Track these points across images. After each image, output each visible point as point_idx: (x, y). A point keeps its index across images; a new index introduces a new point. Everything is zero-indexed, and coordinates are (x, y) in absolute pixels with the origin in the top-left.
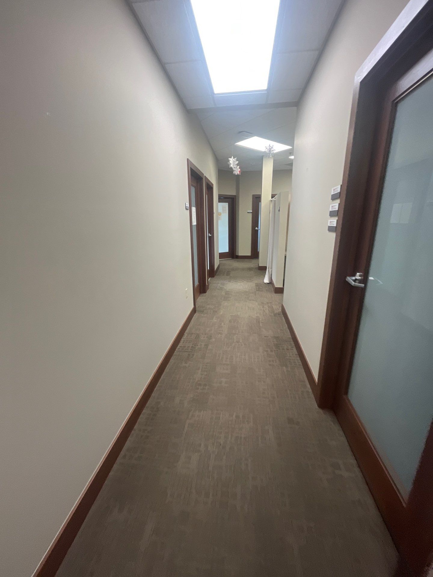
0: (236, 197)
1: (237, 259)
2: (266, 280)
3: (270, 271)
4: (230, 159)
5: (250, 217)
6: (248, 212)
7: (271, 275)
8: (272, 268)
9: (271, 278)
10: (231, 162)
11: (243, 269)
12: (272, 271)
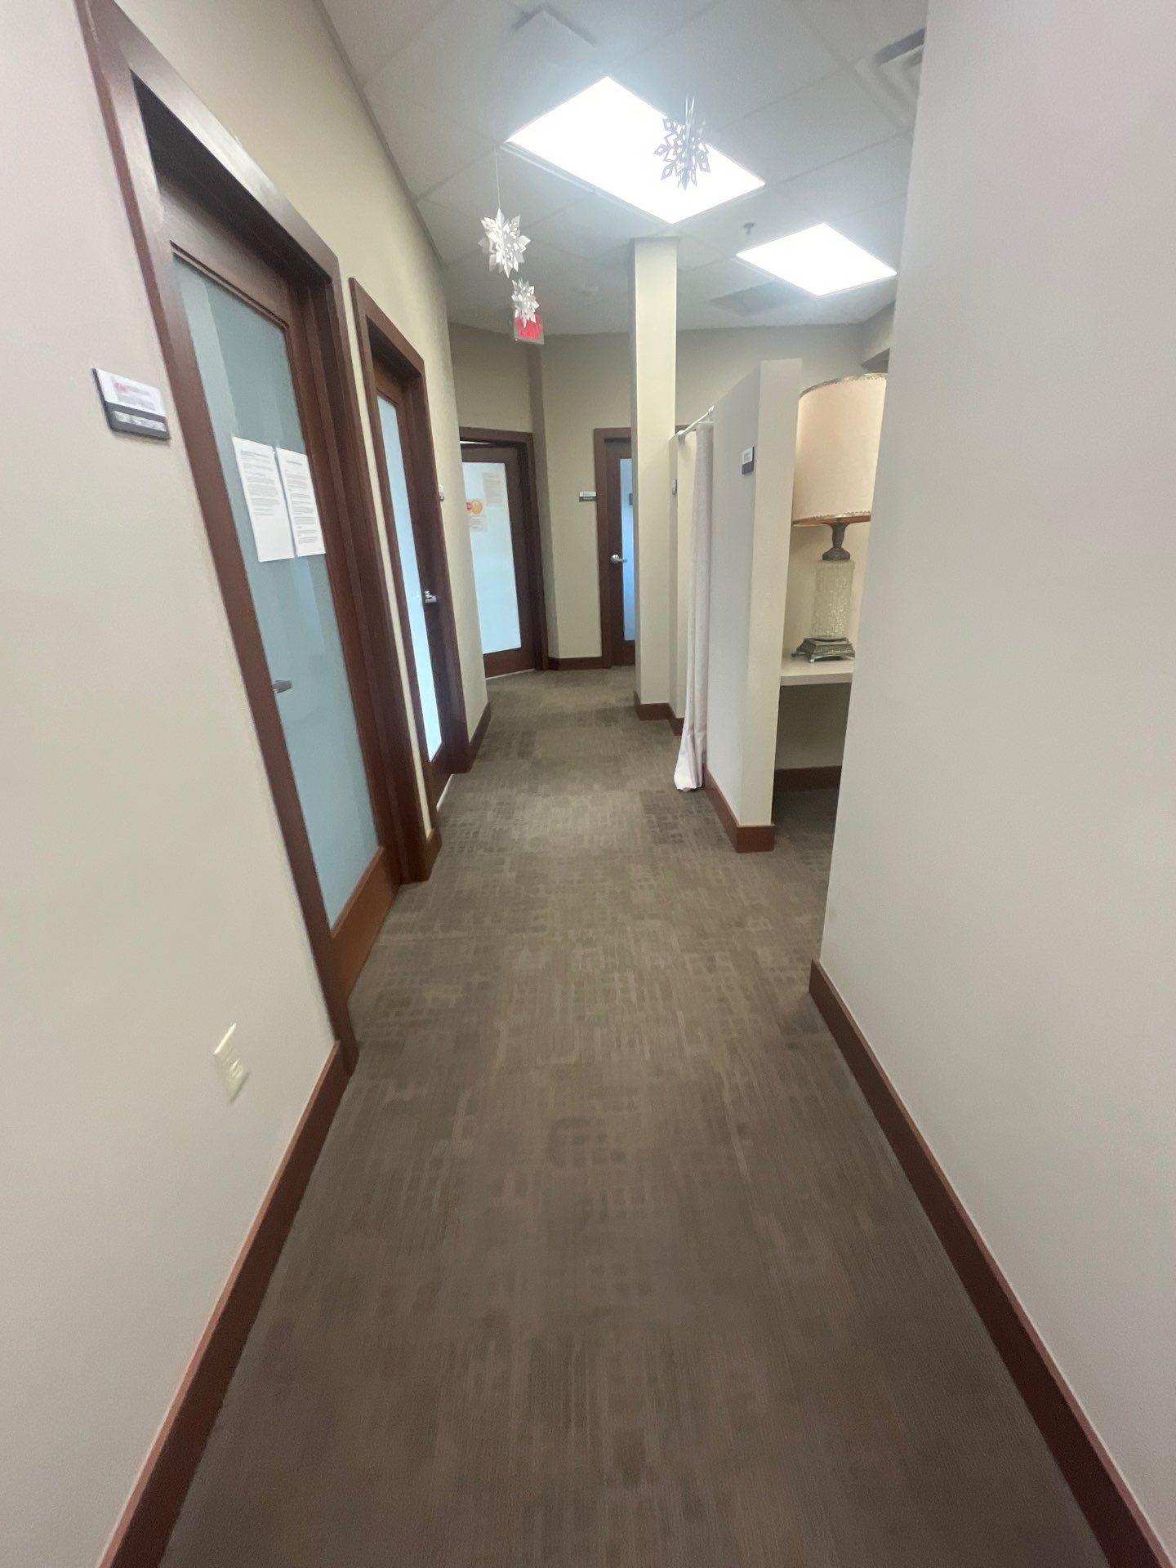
0: (532, 439)
1: (554, 672)
2: (684, 778)
3: (698, 741)
4: (487, 222)
5: (588, 515)
6: (582, 499)
7: (704, 753)
8: (704, 728)
9: (704, 767)
10: (492, 236)
11: (581, 719)
12: (705, 738)
